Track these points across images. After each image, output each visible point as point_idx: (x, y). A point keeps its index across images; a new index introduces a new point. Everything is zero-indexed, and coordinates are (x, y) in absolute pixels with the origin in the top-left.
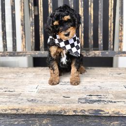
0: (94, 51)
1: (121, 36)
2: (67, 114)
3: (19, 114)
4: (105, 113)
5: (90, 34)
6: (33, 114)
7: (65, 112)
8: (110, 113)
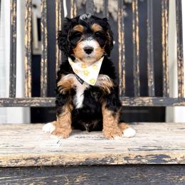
0: (141, 98)
1: (181, 75)
2: (116, 163)
3: (38, 167)
4: (171, 161)
5: (134, 71)
6: (62, 166)
7: (112, 160)
8: (179, 159)
